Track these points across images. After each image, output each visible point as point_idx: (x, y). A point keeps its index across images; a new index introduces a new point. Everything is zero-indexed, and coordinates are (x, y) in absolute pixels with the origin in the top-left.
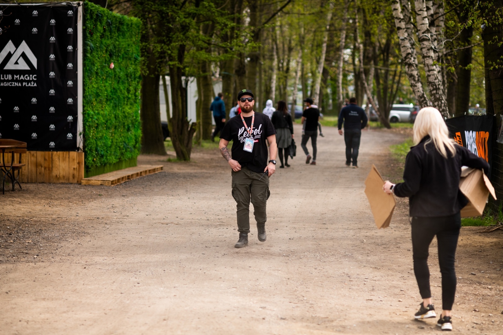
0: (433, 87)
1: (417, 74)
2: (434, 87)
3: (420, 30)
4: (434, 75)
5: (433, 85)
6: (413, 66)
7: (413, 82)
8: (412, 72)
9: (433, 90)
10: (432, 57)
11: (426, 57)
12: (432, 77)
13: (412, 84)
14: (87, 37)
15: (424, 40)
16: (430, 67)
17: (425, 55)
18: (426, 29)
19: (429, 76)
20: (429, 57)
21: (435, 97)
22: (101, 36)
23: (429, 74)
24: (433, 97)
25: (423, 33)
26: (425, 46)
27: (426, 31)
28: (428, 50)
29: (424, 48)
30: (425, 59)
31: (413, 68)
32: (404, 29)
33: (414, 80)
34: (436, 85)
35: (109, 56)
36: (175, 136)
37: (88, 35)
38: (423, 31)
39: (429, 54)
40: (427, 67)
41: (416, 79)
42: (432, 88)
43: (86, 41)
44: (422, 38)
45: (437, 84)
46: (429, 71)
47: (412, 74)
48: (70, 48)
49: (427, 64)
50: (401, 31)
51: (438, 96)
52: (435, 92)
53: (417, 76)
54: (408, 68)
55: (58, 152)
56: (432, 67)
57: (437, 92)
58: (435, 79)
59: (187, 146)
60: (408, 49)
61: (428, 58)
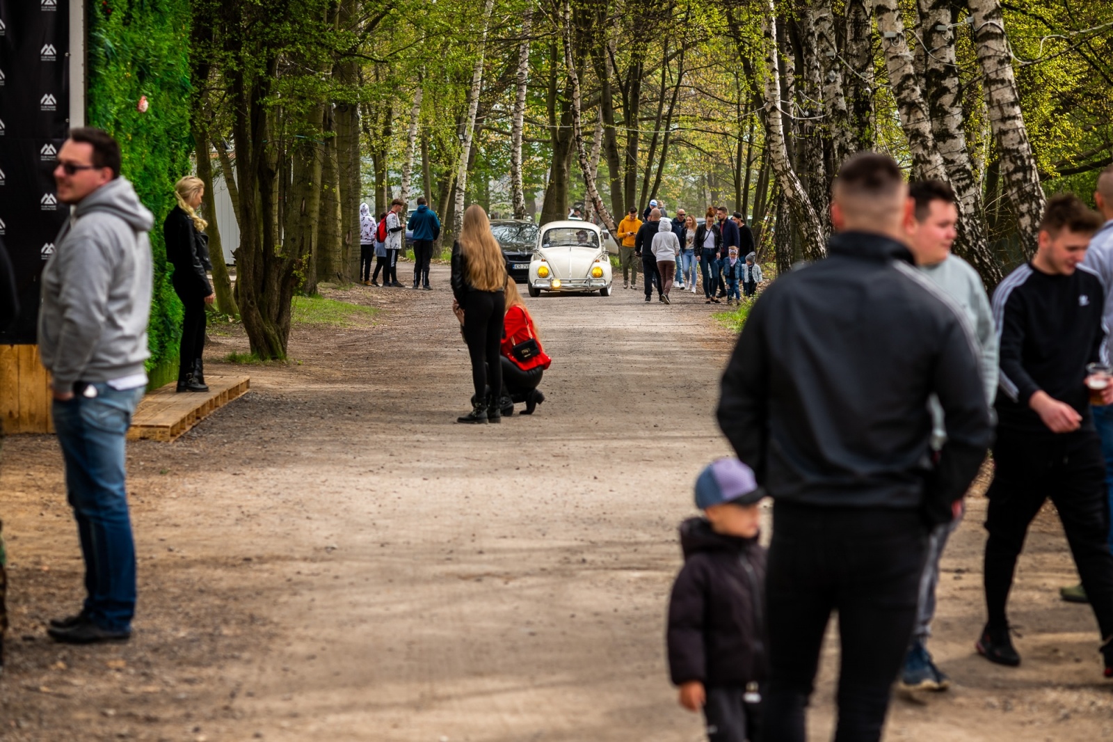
0: (1015, 163)
1: (931, 131)
2: (1019, 162)
3: (976, 10)
4: (1016, 130)
5: (1016, 158)
6: (921, 109)
7: (920, 151)
8: (917, 126)
9: (1016, 171)
10: (1010, 81)
11: (995, 82)
12: (1011, 135)
13: (918, 156)
14: (96, 19)
15: (990, 36)
16: (1005, 108)
17: (993, 76)
18: (994, 7)
19: (1004, 133)
20: (1002, 81)
21: (1020, 189)
22: (124, 19)
23: (1003, 127)
24: (1015, 190)
25: (986, 18)
26: (992, 53)
27: (994, 12)
28: (1001, 62)
29: (989, 57)
30: (993, 88)
31: (920, 115)
32: (894, 11)
33: (925, 147)
34: (1021, 158)
35: (136, 78)
36: (249, 296)
37: (99, 14)
38: (984, 13)
39: (1001, 76)
40: (997, 109)
41: (930, 144)
42: (1011, 167)
43: (95, 31)
44: (984, 31)
45: (1025, 154)
46: (1004, 119)
47: (917, 130)
48: (49, 50)
49: (998, 101)
50: (886, 16)
51: (1028, 188)
52: (1019, 176)
53: (931, 136)
54: (908, 114)
55: (16, 347)
56: (1010, 108)
57: (1025, 176)
58: (1021, 142)
59: (278, 321)
60: (906, 63)
61: (1000, 86)
